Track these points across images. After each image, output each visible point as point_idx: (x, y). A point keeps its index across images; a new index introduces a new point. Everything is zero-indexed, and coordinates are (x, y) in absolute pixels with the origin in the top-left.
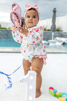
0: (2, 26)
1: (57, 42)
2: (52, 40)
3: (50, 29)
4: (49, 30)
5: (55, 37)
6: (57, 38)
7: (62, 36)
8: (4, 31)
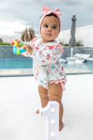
0: (4, 41)
1: (77, 59)
2: (71, 58)
3: (68, 43)
4: (66, 45)
5: (74, 53)
6: (78, 55)
7: (83, 52)
8: (7, 48)
